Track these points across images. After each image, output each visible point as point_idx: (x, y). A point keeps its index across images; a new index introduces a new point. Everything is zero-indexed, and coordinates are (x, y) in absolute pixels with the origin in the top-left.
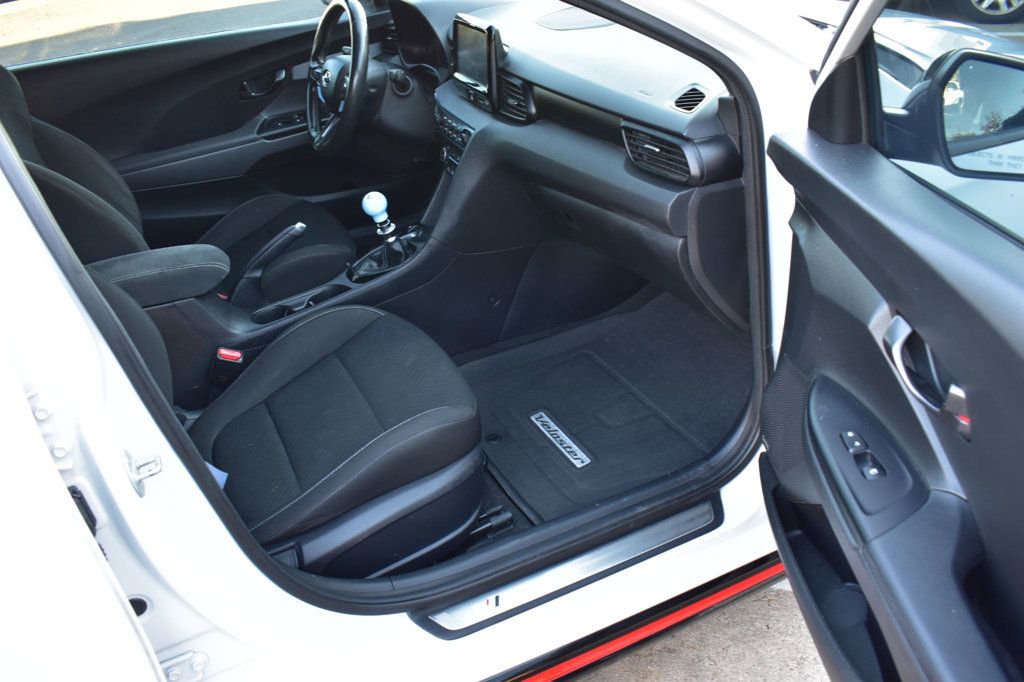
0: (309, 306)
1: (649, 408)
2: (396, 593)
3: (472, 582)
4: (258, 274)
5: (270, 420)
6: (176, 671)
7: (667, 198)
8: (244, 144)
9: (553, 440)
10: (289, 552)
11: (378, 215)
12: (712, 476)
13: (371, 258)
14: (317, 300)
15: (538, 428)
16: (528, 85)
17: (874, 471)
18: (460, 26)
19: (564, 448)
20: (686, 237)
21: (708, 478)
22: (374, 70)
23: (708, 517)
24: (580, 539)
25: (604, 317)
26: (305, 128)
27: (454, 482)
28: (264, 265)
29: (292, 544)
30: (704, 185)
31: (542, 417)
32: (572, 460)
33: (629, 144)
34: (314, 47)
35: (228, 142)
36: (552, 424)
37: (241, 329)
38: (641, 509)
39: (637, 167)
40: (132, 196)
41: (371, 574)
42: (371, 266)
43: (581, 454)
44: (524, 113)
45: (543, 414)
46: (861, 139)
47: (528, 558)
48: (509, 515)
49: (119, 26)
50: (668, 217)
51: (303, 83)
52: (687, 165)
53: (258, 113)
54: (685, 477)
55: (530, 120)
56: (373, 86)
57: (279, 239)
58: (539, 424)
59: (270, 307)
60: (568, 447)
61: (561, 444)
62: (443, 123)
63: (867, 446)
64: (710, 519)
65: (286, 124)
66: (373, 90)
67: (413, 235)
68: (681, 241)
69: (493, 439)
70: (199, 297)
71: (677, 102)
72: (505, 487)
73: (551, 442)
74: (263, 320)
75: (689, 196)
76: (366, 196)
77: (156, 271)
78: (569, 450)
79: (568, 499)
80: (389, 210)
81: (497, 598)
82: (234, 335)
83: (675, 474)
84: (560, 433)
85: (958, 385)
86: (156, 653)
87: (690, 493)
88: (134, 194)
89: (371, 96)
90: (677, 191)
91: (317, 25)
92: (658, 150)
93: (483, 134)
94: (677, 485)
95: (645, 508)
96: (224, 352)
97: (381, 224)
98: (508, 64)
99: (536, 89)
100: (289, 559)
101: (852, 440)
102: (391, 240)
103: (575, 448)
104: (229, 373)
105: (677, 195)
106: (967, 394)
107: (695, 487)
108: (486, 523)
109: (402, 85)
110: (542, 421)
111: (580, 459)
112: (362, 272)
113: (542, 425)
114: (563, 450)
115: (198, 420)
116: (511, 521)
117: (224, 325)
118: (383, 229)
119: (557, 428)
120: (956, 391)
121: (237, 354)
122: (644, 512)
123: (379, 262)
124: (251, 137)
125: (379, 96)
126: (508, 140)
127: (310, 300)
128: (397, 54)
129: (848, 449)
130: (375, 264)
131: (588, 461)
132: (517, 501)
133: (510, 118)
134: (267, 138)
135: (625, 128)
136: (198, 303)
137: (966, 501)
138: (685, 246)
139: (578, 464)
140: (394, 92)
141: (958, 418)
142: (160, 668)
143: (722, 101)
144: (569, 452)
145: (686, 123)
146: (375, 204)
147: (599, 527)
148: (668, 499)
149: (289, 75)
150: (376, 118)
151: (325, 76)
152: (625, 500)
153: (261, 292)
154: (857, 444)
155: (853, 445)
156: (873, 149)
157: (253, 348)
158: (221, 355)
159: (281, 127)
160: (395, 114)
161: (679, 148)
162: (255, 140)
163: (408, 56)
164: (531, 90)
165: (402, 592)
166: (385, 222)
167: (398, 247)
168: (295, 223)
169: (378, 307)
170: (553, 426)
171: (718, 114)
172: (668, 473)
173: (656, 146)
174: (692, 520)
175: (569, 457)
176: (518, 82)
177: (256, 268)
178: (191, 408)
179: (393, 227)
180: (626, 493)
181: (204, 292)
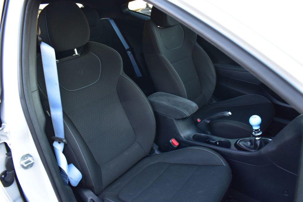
4: (208, 122)
11: (255, 126)
14: (220, 143)
28: (212, 120)
70: (175, 119)
76: (253, 116)
97: (256, 130)
102: (257, 138)
117: (180, 132)
118: (255, 132)
121: (177, 144)
123: (252, 144)
127: (218, 141)
130: (249, 143)
158: (172, 141)
166: (258, 130)
168: (230, 112)
179: (260, 134)
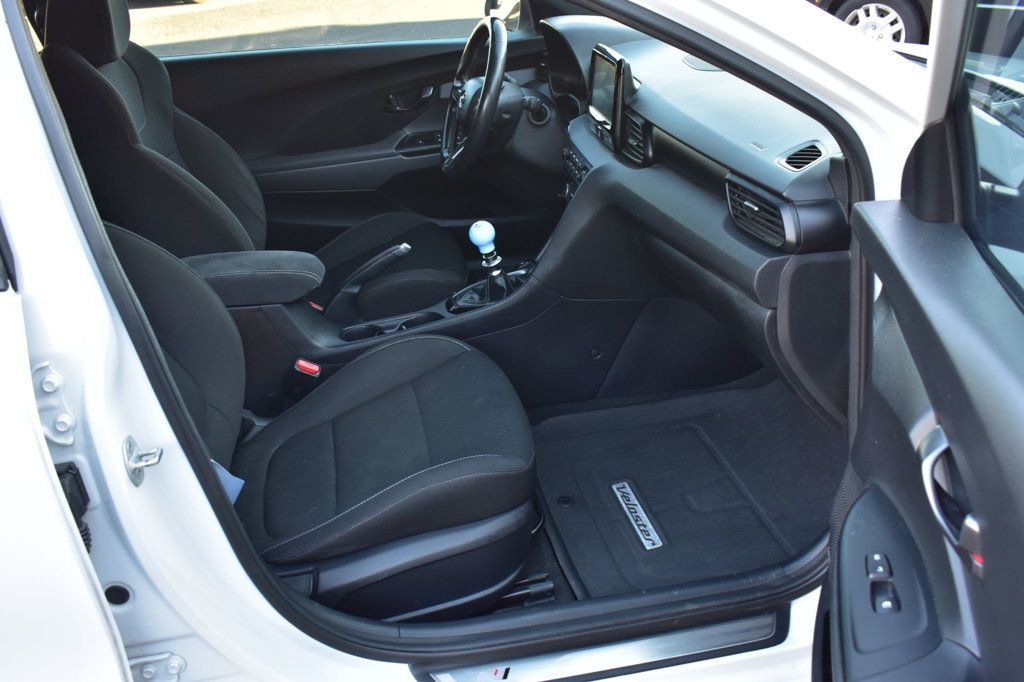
0: (401, 329)
1: (745, 498)
2: (401, 641)
3: (484, 647)
4: (356, 290)
5: (331, 439)
6: (151, 669)
7: (756, 262)
8: (383, 157)
9: (629, 514)
10: (306, 576)
11: (484, 245)
12: (783, 585)
13: (475, 290)
14: (410, 324)
15: (617, 498)
16: (648, 126)
17: (887, 604)
18: (598, 57)
19: (638, 525)
20: (775, 309)
21: (780, 587)
22: (509, 94)
23: (769, 630)
24: (613, 626)
25: (719, 390)
26: (439, 150)
27: (491, 537)
28: (364, 282)
29: (311, 568)
30: (799, 253)
31: (624, 487)
32: (643, 540)
33: (731, 199)
34: (460, 66)
35: (364, 154)
36: (632, 497)
37: (324, 342)
38: (690, 607)
39: (738, 224)
40: (261, 197)
41: (387, 617)
42: (472, 298)
43: (654, 535)
44: (640, 154)
45: (627, 485)
46: (953, 219)
47: (552, 635)
48: (550, 585)
49: (326, 29)
50: (755, 284)
51: (446, 101)
52: (783, 228)
53: (401, 128)
54: (751, 581)
55: (647, 163)
56: (506, 112)
57: (381, 258)
58: (619, 495)
59: (363, 326)
60: (643, 525)
61: (636, 521)
62: (569, 157)
63: (891, 573)
64: (771, 633)
65: (427, 142)
66: (507, 116)
67: (523, 272)
68: (769, 313)
69: (565, 502)
70: (288, 304)
71: (789, 158)
72: (559, 555)
73: (627, 517)
74: (349, 337)
75: (782, 264)
76: (474, 225)
77: (247, 272)
78: (642, 528)
79: (626, 581)
80: (496, 241)
81: (507, 671)
82: (317, 348)
83: (742, 575)
84: (639, 508)
85: (975, 517)
86: (126, 647)
87: (753, 600)
88: (264, 195)
89: (504, 122)
90: (769, 257)
91: (464, 44)
92: (756, 209)
93: (600, 171)
94: (741, 588)
95: (696, 607)
96: (302, 363)
97: (487, 255)
98: (636, 101)
99: (655, 130)
100: (304, 583)
101: (878, 564)
102: (496, 273)
103: (650, 527)
104: (305, 385)
105: (768, 260)
106: (981, 528)
107: (759, 595)
108: (526, 589)
109: (539, 114)
110: (624, 494)
111: (652, 540)
112: (461, 303)
113: (622, 497)
114: (636, 527)
115: (265, 427)
116: (551, 592)
117: (307, 336)
118: (488, 261)
119: (636, 502)
120: (971, 523)
121: (315, 368)
122: (693, 610)
123: (482, 296)
124: (389, 151)
125: (514, 123)
126: (620, 181)
127: (404, 324)
128: (545, 82)
129: (868, 574)
130: (476, 297)
131: (659, 544)
132: (567, 572)
133: (630, 159)
134: (403, 154)
135: (729, 181)
136: (286, 311)
137: (979, 659)
138: (774, 319)
139: (648, 546)
140: (529, 120)
141: (972, 557)
142: (127, 664)
143: (833, 162)
144: (641, 531)
145: (790, 181)
146: (483, 233)
147: (637, 617)
148: (725, 601)
149: (437, 92)
150: (508, 146)
151: (462, 97)
152: (676, 593)
153: (358, 308)
154: (881, 569)
155: (875, 571)
156: (962, 231)
157: (332, 364)
158: (299, 366)
159: (421, 145)
160: (527, 142)
161: (777, 208)
162: (394, 155)
163: (557, 85)
164: (651, 131)
165: (407, 641)
166: (492, 253)
167: (501, 282)
168: (401, 244)
169: (468, 342)
170: (633, 499)
171: (829, 176)
172: (735, 573)
173: (756, 205)
174: (748, 630)
175: (641, 536)
176: (639, 122)
177: (354, 284)
178: (260, 415)
179: (498, 260)
180: (680, 586)
181: (291, 300)
